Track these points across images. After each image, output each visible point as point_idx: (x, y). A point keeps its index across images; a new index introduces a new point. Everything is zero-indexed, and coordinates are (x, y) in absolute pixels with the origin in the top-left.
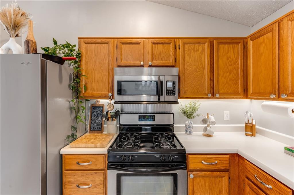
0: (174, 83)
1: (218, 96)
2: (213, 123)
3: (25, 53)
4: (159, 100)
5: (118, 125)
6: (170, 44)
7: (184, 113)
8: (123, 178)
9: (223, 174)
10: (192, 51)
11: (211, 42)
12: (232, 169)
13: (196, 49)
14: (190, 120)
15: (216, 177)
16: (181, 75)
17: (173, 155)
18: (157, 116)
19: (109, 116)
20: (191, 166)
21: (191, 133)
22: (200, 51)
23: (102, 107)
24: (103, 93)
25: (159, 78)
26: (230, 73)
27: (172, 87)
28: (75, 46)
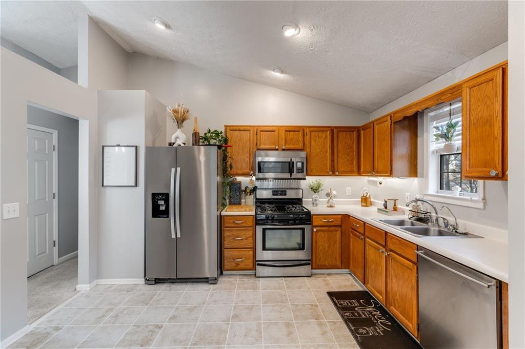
0: (303, 163)
1: (337, 173)
2: (335, 196)
3: (193, 145)
4: (291, 176)
5: (255, 200)
6: (299, 131)
7: (312, 188)
8: (267, 232)
9: (337, 228)
10: (317, 138)
11: (332, 130)
12: (343, 225)
13: (320, 136)
14: (316, 194)
15: (332, 231)
16: (308, 157)
17: (302, 215)
18: (288, 192)
19: (248, 191)
20: (315, 223)
21: (316, 205)
22: (324, 137)
23: (240, 183)
24: (245, 171)
25: (291, 159)
26: (348, 155)
27: (301, 166)
28: (221, 133)
